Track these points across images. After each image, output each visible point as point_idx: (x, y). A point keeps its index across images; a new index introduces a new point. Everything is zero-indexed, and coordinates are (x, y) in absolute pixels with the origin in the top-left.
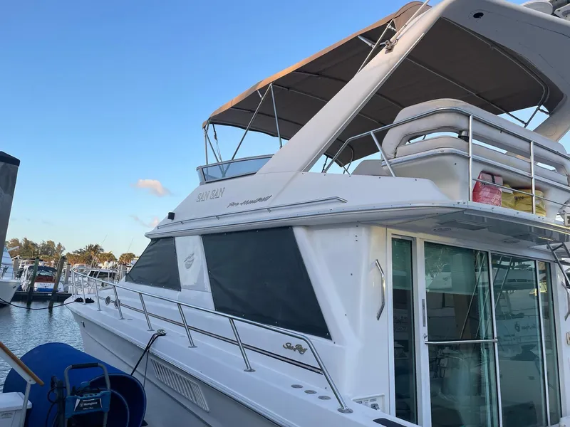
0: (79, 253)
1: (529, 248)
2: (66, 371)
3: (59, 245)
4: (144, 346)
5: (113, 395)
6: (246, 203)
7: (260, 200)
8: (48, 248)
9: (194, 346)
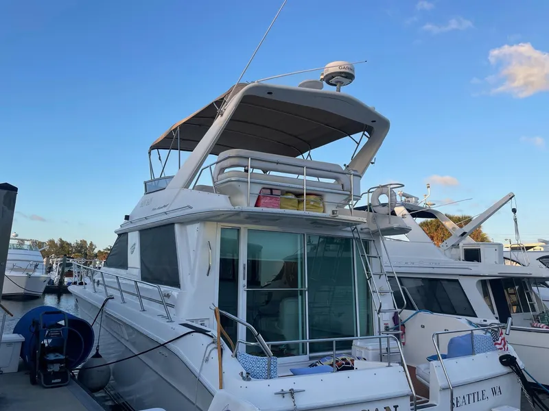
0: (109, 250)
1: (340, 230)
2: (41, 315)
3: (91, 244)
4: (100, 306)
5: (69, 330)
6: (159, 208)
7: (165, 206)
8: (82, 247)
9: (124, 302)
